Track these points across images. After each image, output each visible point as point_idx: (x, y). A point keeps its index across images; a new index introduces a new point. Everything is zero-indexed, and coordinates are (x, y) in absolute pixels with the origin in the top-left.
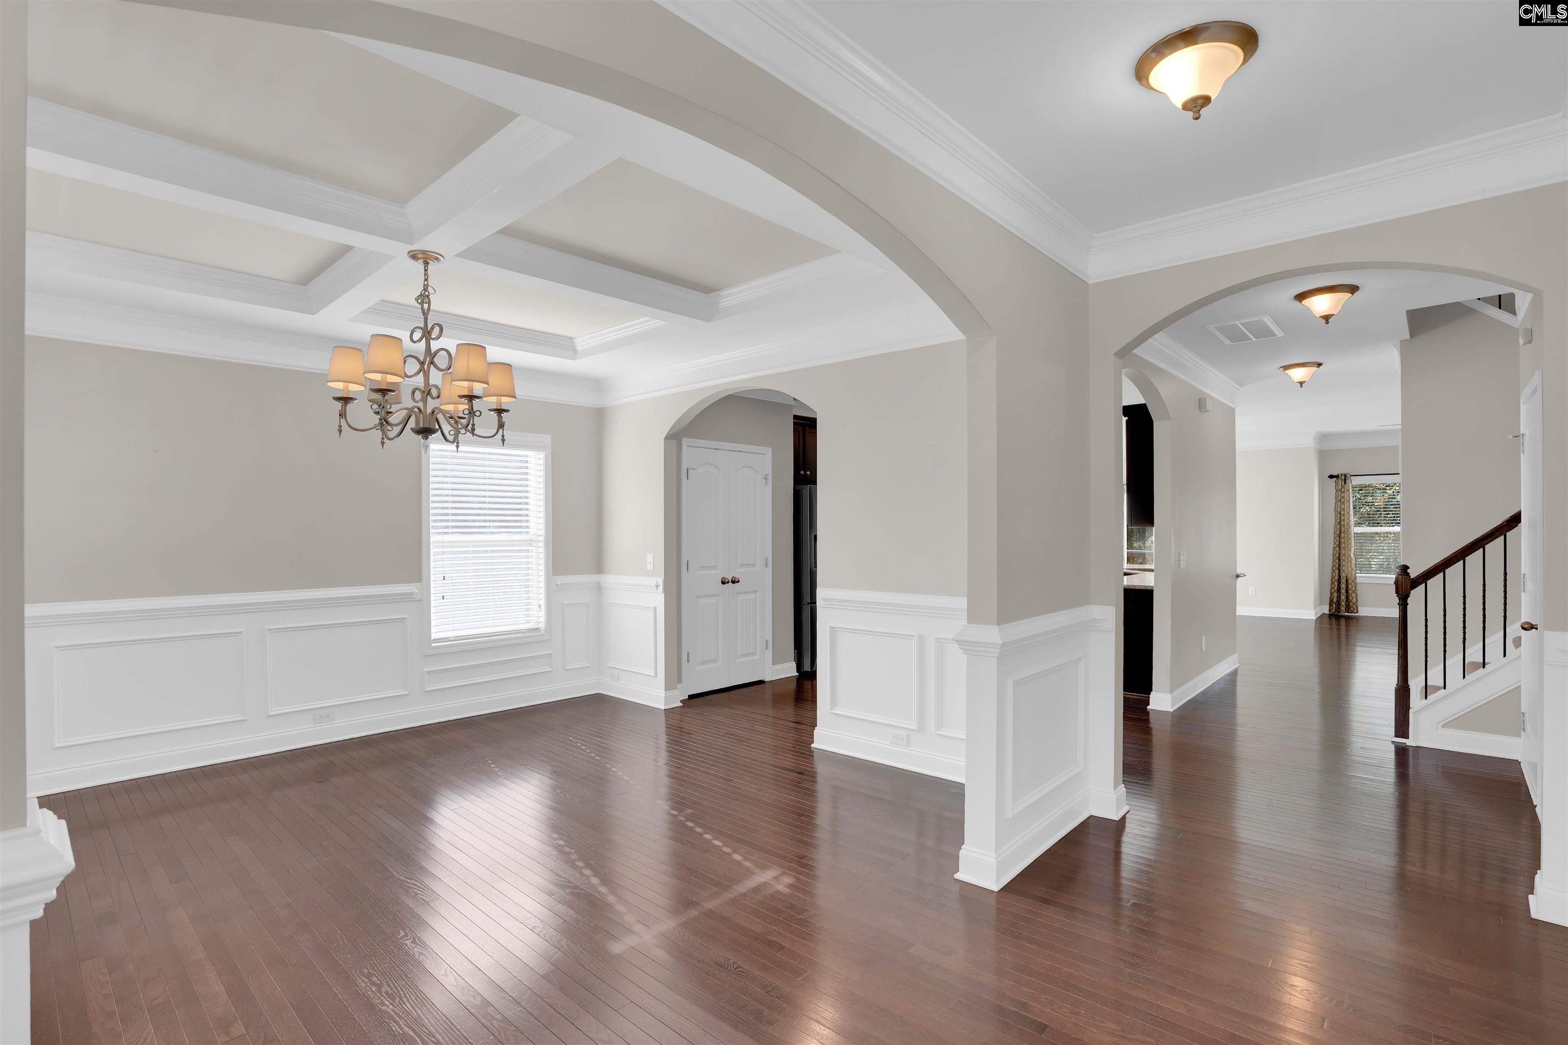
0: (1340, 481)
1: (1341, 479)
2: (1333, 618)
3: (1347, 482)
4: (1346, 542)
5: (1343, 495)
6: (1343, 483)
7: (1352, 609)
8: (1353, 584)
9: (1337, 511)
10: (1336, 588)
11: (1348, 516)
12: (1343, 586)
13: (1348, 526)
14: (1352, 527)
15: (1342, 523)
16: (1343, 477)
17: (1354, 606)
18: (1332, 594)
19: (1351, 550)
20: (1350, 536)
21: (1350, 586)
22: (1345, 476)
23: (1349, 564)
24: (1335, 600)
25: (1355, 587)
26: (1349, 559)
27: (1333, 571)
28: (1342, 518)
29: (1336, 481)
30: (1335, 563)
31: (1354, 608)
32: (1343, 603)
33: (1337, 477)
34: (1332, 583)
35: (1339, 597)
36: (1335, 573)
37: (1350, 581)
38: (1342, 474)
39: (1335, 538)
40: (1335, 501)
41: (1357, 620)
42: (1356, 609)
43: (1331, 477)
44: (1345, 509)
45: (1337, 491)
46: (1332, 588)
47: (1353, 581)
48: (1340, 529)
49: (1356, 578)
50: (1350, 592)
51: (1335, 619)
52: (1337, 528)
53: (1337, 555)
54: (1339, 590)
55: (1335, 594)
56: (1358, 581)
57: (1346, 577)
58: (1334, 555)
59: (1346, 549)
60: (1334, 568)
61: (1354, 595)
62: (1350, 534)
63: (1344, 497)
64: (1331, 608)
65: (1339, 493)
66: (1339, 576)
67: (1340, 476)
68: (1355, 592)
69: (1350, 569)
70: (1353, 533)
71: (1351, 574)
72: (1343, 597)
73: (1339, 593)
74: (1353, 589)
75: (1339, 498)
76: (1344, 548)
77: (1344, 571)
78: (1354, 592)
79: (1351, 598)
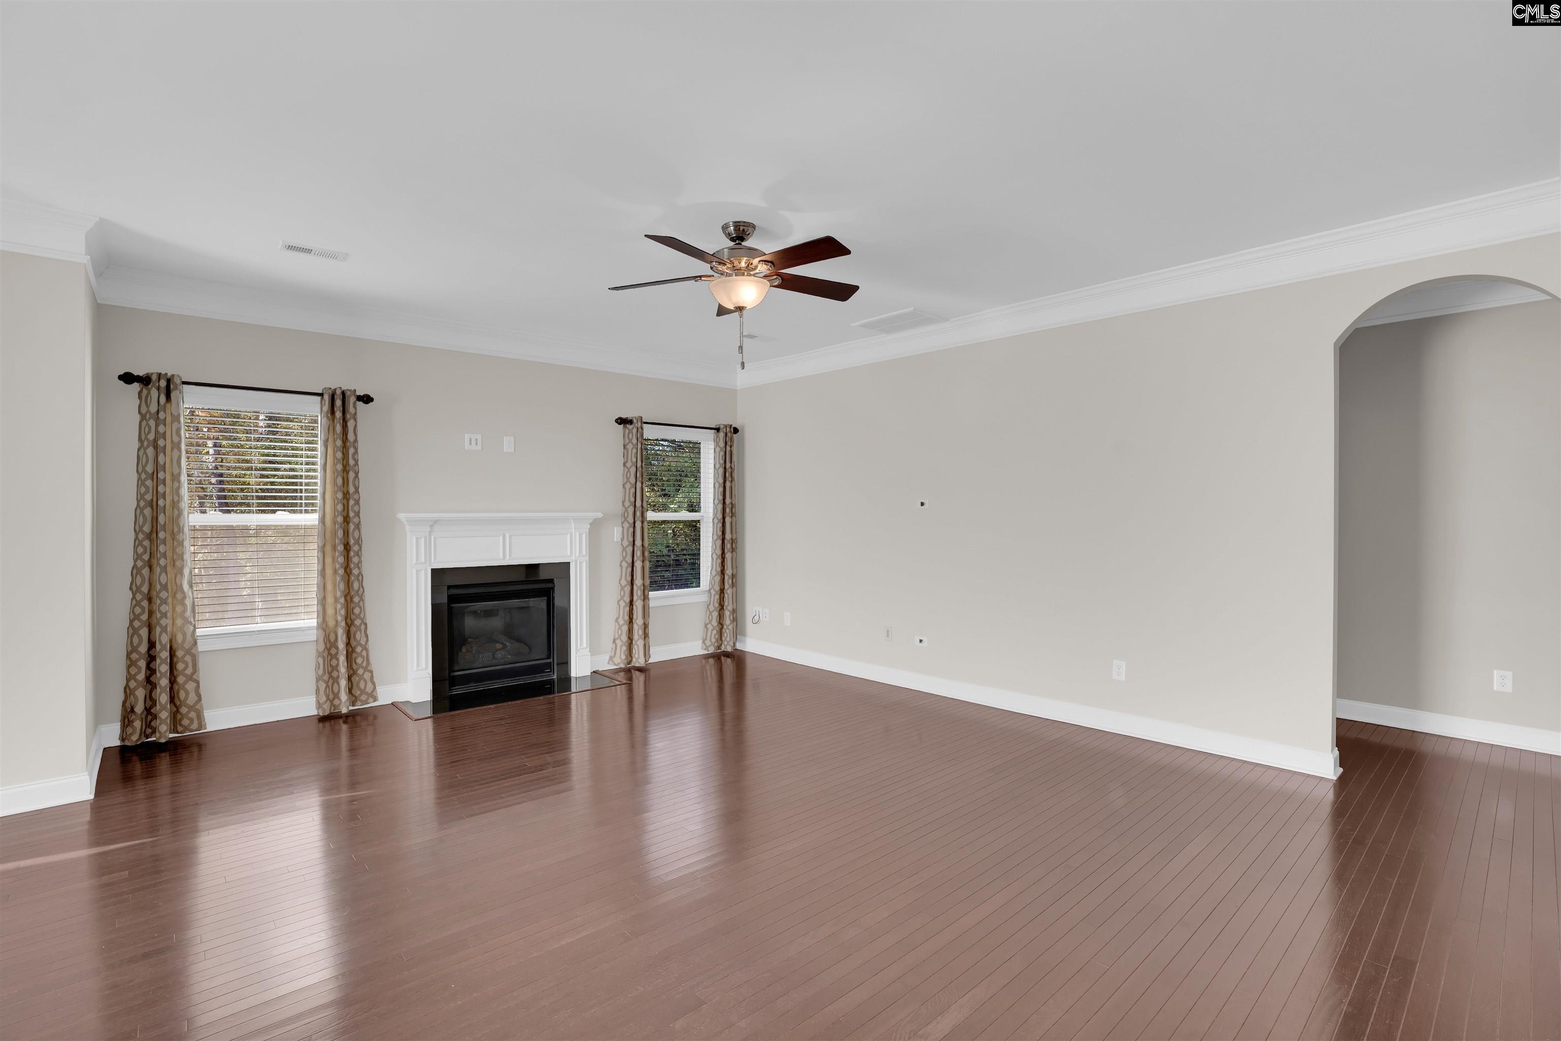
0: (154, 393)
1: (159, 388)
2: (135, 758)
3: (173, 395)
4: (169, 554)
5: (161, 429)
6: (163, 399)
7: (185, 722)
8: (188, 658)
9: (146, 472)
10: (141, 677)
11: (176, 484)
12: (163, 669)
13: (176, 512)
14: (186, 513)
15: (161, 502)
16: (163, 383)
17: (193, 715)
18: (128, 692)
19: (182, 574)
20: (180, 537)
21: (180, 666)
22: (169, 381)
23: (179, 609)
24: (139, 708)
25: (195, 665)
26: (179, 596)
27: (133, 631)
28: (161, 489)
29: (140, 393)
30: (138, 610)
31: (192, 720)
32: (164, 715)
33: (145, 381)
34: (131, 663)
35: (151, 701)
36: (140, 636)
37: (180, 653)
38: (159, 375)
39: (137, 543)
40: (136, 445)
41: (200, 750)
42: (196, 722)
43: (127, 378)
44: (167, 466)
45: (143, 417)
46: (130, 677)
47: (188, 652)
48: (155, 519)
49: (195, 643)
50: (181, 679)
51: (141, 760)
52: (144, 517)
53: (145, 589)
54: (150, 683)
55: (141, 693)
56: (202, 647)
57: (171, 641)
58: (134, 588)
59: (171, 574)
60: (137, 624)
61: (190, 686)
62: (181, 530)
63: (164, 436)
64: (129, 730)
65: (152, 423)
66: (152, 645)
67: (154, 378)
68: (195, 677)
69: (179, 622)
70: (186, 530)
71: (184, 634)
72: (163, 698)
73: (149, 687)
74: (189, 671)
75: (151, 437)
76: (164, 569)
77: (165, 629)
78: (190, 678)
79: (182, 695)
